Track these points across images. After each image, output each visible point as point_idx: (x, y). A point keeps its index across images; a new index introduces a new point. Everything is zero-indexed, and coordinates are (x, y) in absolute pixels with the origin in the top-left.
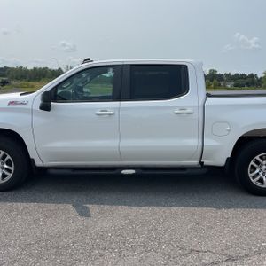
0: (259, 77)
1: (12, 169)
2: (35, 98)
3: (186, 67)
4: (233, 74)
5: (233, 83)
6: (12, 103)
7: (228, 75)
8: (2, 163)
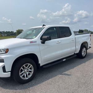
0: (14, 32)
4: (5, 31)
5: (6, 35)
7: (4, 32)
8: (28, 69)
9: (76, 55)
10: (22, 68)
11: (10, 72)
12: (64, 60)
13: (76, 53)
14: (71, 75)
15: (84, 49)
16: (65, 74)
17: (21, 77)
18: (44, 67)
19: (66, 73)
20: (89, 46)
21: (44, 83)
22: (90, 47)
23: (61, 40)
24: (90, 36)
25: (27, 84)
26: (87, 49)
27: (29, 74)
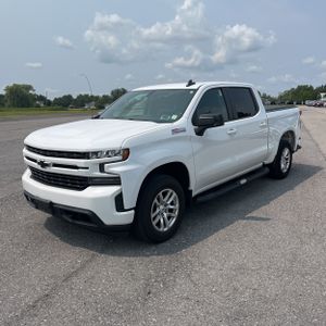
2: (185, 121)
3: (249, 89)
8: (166, 205)
9: (267, 170)
10: (156, 200)
11: (133, 211)
12: (243, 181)
13: (266, 162)
14: (269, 219)
15: (286, 151)
16: (253, 218)
17: (154, 223)
18: (199, 199)
19: (254, 214)
20: (298, 142)
21: (211, 239)
22: (299, 147)
23: (237, 127)
24: (301, 113)
25: (167, 244)
26: (292, 152)
27: (169, 218)
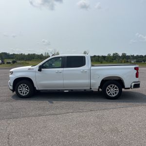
1: (29, 90)
6: (29, 69)
